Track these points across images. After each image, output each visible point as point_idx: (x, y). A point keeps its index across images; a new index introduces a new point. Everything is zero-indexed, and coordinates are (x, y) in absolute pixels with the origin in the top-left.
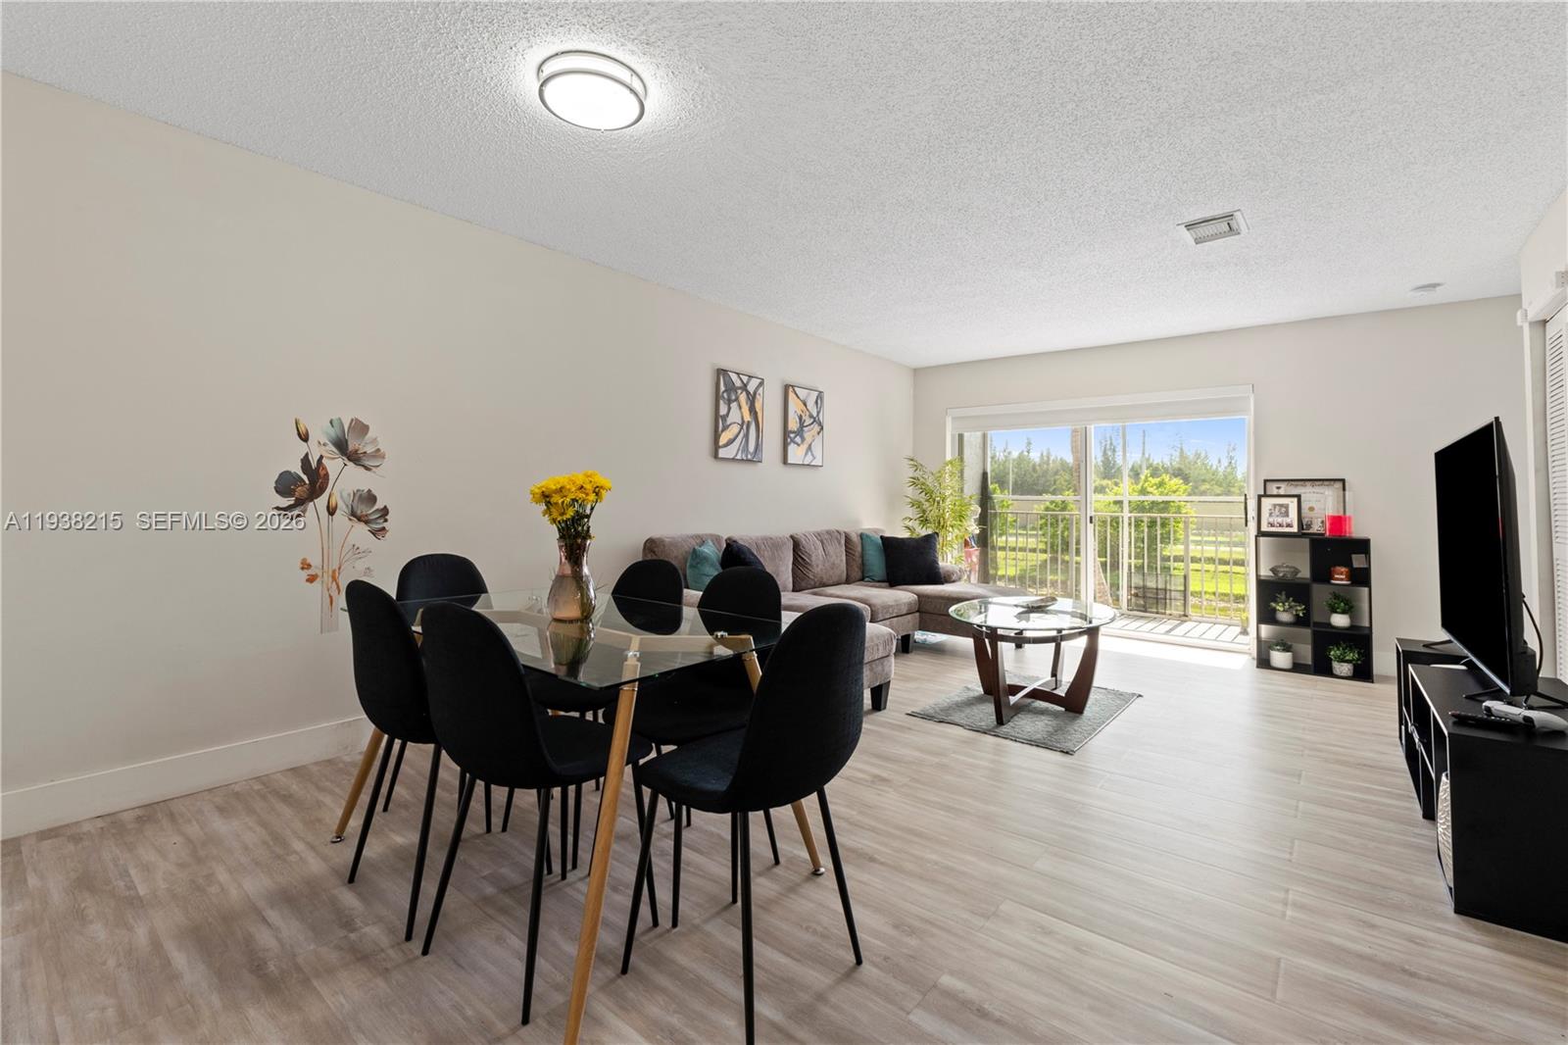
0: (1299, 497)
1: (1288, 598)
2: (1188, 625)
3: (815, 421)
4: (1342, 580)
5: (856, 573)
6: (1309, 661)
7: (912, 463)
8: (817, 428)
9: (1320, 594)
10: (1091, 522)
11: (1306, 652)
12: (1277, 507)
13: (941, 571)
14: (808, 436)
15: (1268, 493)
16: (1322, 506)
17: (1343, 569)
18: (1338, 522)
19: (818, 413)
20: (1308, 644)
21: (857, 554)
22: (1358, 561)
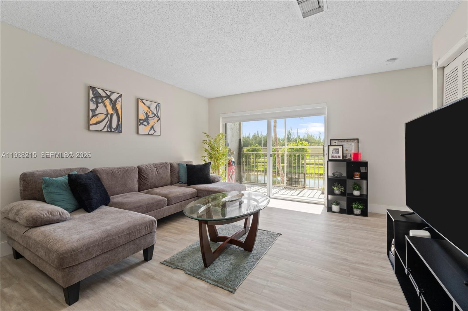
0: (342, 146)
1: (338, 185)
2: (305, 191)
3: (155, 115)
4: (357, 177)
5: (175, 180)
6: (345, 207)
7: (206, 134)
8: (157, 119)
9: (350, 182)
10: (271, 156)
11: (344, 205)
12: (335, 150)
13: (211, 178)
14: (151, 122)
15: (332, 144)
16: (351, 148)
17: (358, 173)
18: (356, 155)
19: (157, 113)
20: (345, 201)
21: (176, 172)
22: (363, 170)
